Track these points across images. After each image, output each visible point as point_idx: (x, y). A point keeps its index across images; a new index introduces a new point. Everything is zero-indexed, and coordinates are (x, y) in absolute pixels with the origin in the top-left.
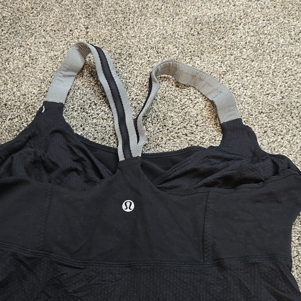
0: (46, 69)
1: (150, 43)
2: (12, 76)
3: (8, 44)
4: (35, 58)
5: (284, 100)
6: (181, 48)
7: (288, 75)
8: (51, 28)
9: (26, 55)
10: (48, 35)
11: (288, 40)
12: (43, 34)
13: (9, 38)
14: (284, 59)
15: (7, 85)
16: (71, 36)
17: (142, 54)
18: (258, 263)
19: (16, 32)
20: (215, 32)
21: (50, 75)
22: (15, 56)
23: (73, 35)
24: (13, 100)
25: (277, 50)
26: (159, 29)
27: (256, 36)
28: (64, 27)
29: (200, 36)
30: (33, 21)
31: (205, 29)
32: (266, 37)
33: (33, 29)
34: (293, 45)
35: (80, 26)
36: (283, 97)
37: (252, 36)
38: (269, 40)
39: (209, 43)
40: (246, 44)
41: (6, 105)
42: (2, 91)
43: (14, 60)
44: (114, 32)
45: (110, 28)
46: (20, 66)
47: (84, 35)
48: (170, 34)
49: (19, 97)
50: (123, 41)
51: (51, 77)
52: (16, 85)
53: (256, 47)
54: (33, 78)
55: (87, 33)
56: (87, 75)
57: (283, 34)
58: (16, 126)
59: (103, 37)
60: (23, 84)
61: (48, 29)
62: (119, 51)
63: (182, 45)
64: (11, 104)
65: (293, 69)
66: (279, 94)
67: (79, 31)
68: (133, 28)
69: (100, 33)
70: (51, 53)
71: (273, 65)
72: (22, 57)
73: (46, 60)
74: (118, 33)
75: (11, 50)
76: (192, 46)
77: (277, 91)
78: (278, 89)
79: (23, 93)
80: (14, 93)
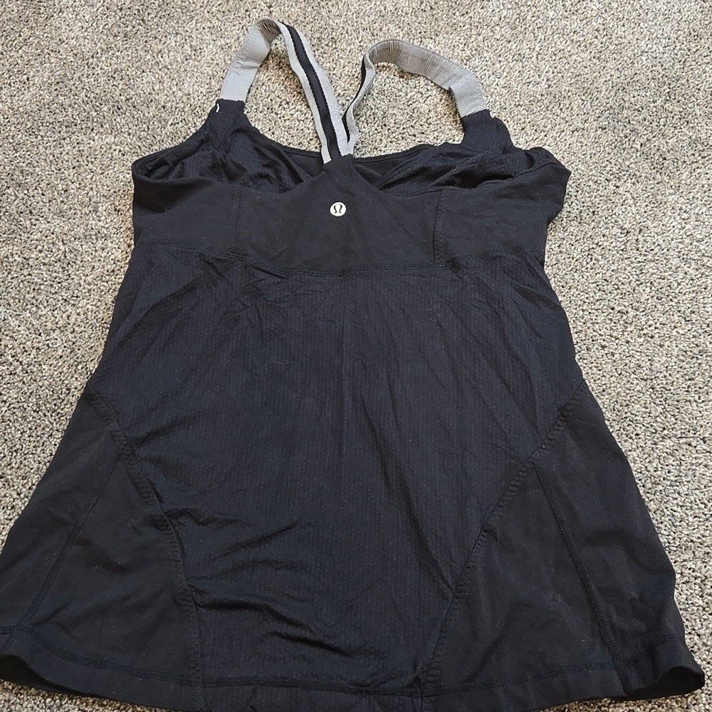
0: (215, 62)
1: (362, 23)
2: (169, 72)
3: (159, 31)
4: (198, 48)
5: (551, 89)
6: (406, 29)
7: (558, 58)
8: (217, 9)
9: (185, 45)
10: (215, 18)
11: (561, 12)
12: (208, 17)
13: (159, 23)
14: (555, 37)
15: (163, 83)
16: (248, 18)
17: (350, 37)
18: (500, 257)
19: (169, 15)
20: (456, 6)
22: (170, 46)
23: (251, 16)
24: (173, 101)
25: (545, 27)
27: (515, 8)
29: (434, 12)
32: (530, 9)
33: (193, 11)
34: (567, 19)
36: (549, 86)
37: (509, 9)
38: (534, 13)
39: (447, 21)
40: (500, 19)
41: (164, 107)
42: (157, 91)
43: (169, 51)
44: (309, 10)
46: (179, 59)
48: (391, 11)
49: (182, 97)
50: (322, 22)
51: (224, 71)
52: (175, 83)
53: (514, 23)
54: (198, 74)
55: (271, 12)
56: (273, 67)
57: (554, 4)
58: (181, 132)
60: (185, 81)
63: (408, 24)
64: (172, 106)
65: (566, 50)
66: (544, 83)
67: (259, 11)
69: (290, 12)
70: (220, 40)
71: (538, 45)
72: (180, 47)
73: (214, 50)
74: (315, 12)
75: (164, 39)
76: (423, 25)
77: (542, 78)
78: (543, 76)
79: (186, 92)
80: (173, 93)
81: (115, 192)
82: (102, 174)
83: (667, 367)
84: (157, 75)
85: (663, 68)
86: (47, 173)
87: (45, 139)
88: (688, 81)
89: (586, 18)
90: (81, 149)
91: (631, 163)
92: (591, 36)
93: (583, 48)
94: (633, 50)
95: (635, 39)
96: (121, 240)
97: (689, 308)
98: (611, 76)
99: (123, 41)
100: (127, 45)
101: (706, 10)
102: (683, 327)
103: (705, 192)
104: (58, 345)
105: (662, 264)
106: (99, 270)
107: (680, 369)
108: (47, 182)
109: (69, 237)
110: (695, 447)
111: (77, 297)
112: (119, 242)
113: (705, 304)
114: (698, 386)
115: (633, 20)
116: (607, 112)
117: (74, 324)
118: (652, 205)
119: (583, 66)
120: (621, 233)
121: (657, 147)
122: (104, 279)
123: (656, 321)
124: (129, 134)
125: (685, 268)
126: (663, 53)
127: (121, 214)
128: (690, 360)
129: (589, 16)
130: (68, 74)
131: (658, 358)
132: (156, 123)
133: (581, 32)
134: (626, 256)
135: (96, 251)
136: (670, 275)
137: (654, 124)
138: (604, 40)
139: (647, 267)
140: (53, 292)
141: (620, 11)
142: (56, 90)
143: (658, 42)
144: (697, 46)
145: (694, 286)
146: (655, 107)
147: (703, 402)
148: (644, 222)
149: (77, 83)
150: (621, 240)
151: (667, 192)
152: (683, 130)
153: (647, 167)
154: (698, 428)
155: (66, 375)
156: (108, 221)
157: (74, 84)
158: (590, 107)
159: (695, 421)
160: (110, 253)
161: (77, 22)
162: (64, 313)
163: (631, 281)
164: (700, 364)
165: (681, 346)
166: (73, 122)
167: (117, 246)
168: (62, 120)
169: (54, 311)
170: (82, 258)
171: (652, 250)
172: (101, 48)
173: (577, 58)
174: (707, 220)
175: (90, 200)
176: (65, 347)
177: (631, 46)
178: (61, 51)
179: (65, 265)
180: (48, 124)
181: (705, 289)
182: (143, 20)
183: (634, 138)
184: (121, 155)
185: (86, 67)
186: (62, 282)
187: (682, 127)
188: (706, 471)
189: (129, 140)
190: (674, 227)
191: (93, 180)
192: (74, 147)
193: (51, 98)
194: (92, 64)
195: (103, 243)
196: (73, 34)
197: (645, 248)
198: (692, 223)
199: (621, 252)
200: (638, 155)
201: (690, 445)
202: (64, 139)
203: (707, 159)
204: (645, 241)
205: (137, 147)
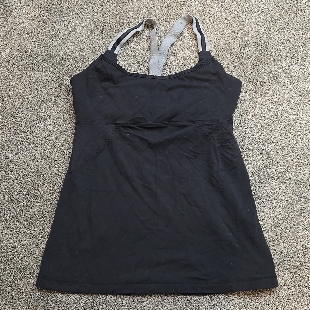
0: (81, 35)
1: (140, 15)
2: (63, 40)
3: (57, 19)
4: (74, 27)
5: (215, 48)
6: (158, 17)
7: (219, 32)
8: (80, 7)
9: (68, 26)
10: (80, 12)
11: (220, 8)
12: (77, 11)
13: (57, 15)
14: (218, 21)
15: (61, 46)
16: (93, 12)
17: (135, 22)
19: (60, 10)
20: (178, 5)
21: (84, 38)
22: (62, 27)
23: (94, 11)
24: (66, 55)
25: (214, 16)
26: (145, 4)
27: (202, 6)
28: (88, 5)
29: (169, 8)
30: (69, 2)
31: (172, 3)
32: (208, 7)
33: (70, 8)
34: (223, 12)
35: (98, 5)
36: (215, 46)
37: (199, 7)
38: (210, 9)
39: (174, 13)
40: (196, 12)
41: (62, 58)
42: (59, 50)
43: (62, 29)
44: (118, 8)
45: (115, 5)
46: (66, 34)
47: (101, 11)
48: (152, 7)
50: (124, 14)
52: (66, 46)
54: (75, 41)
57: (218, 4)
58: (70, 70)
59: (112, 12)
60: (70, 45)
61: (79, 7)
62: (122, 21)
63: (159, 14)
64: (66, 57)
65: (222, 28)
67: (97, 8)
68: (129, 4)
69: (110, 9)
70: (82, 24)
71: (211, 25)
72: (66, 27)
73: (81, 28)
74: (121, 9)
75: (59, 23)
76: (165, 15)
77: (212, 42)
78: (212, 41)
79: (71, 50)
80: (66, 51)
81: (47, 99)
82: (41, 90)
83: (252, 173)
84: (58, 42)
85: (260, 37)
86: (19, 90)
87: (17, 74)
88: (269, 43)
89: (231, 11)
90: (31, 78)
91: (245, 84)
92: (232, 21)
93: (229, 27)
94: (248, 28)
95: (249, 23)
96: (51, 121)
97: (262, 148)
98: (239, 41)
99: (43, 24)
100: (44, 27)
101: (279, 7)
102: (259, 156)
103: (272, 97)
104: (32, 167)
105: (253, 129)
106: (44, 135)
107: (257, 174)
108: (20, 95)
109: (31, 120)
110: (260, 205)
111: (37, 146)
112: (51, 122)
113: (268, 146)
114: (263, 181)
115: (249, 13)
116: (237, 59)
117: (37, 158)
118: (252, 103)
119: (228, 36)
120: (239, 116)
121: (255, 76)
122: (46, 138)
123: (250, 154)
124: (50, 71)
125: (262, 131)
126: (260, 29)
127: (50, 109)
128: (261, 170)
129: (232, 10)
130: (22, 42)
131: (250, 169)
132: (60, 66)
133: (228, 19)
134: (240, 126)
135: (42, 126)
136: (256, 134)
137: (255, 65)
138: (237, 23)
139: (248, 131)
140: (28, 144)
141: (244, 8)
142: (18, 49)
143: (258, 24)
144: (273, 26)
145: (264, 139)
146: (255, 56)
147: (264, 187)
148: (248, 110)
149: (26, 46)
150: (239, 119)
151: (257, 97)
152: (265, 68)
153: (250, 85)
154: (262, 197)
155: (37, 180)
156: (46, 112)
157: (25, 47)
158: (230, 57)
159: (261, 195)
160: (48, 127)
161: (23, 14)
162: (33, 153)
163: (242, 137)
164: (264, 172)
165: (258, 164)
166: (27, 66)
167: (50, 124)
168: (22, 64)
169: (29, 152)
170: (37, 130)
171: (250, 123)
172: (34, 28)
173: (226, 32)
174: (271, 109)
175: (38, 103)
176: (35, 168)
177: (248, 26)
178: (18, 30)
179: (31, 133)
180: (17, 67)
181: (268, 140)
182: (50, 13)
183: (246, 72)
184: (47, 82)
185: (29, 38)
186: (31, 140)
187: (265, 66)
188: (263, 214)
189: (50, 74)
190: (259, 113)
191: (38, 93)
192: (28, 78)
193: (17, 54)
194: (31, 36)
195: (44, 123)
196: (22, 21)
197: (248, 122)
198: (266, 111)
199: (239, 124)
200: (247, 79)
201: (258, 204)
202: (24, 74)
203: (273, 81)
204: (248, 119)
205: (54, 78)
